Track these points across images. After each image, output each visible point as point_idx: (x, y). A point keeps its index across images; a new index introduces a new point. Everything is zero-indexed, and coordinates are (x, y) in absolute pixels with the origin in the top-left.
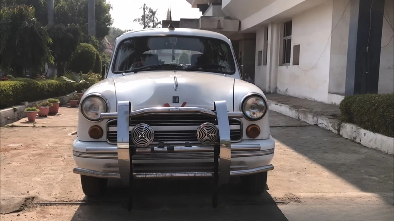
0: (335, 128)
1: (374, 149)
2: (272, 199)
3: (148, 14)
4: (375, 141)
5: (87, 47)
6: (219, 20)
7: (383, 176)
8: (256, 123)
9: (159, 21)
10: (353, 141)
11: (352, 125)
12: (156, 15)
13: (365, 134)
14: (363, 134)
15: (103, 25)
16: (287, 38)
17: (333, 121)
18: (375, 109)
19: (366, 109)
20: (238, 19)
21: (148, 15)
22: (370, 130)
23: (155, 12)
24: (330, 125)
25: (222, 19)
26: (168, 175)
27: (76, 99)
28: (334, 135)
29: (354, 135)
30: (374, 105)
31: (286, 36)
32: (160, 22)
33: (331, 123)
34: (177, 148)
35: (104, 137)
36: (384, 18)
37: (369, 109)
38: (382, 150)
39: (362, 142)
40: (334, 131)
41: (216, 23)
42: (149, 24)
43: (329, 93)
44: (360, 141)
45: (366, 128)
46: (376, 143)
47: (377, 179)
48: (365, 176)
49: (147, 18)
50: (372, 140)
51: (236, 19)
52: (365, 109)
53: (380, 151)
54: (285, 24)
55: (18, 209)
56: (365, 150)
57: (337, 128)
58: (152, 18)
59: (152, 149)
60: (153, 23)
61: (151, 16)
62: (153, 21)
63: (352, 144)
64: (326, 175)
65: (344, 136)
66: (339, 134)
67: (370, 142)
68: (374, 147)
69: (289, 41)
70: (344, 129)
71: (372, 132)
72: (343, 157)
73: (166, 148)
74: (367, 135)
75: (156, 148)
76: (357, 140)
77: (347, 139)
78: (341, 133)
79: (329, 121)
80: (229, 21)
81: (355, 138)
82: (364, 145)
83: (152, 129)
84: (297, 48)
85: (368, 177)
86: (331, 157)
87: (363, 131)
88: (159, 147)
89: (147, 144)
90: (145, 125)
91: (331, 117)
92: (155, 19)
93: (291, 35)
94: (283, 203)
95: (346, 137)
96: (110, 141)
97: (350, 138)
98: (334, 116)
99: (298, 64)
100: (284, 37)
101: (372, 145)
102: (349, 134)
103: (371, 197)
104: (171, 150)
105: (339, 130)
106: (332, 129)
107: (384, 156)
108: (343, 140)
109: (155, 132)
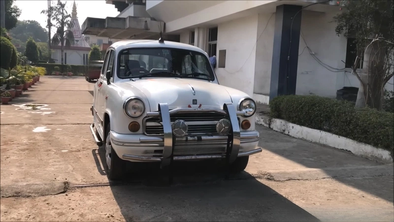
0: (266, 123)
1: (301, 139)
2: (250, 175)
3: (57, 6)
4: (302, 133)
5: (4, 41)
6: (146, 21)
7: (316, 158)
8: (247, 119)
9: (68, 14)
10: (282, 133)
11: (281, 120)
12: (65, 8)
13: (293, 127)
14: (291, 128)
15: (10, 16)
16: (213, 43)
17: (263, 117)
18: (302, 108)
19: (295, 108)
20: (163, 21)
21: (57, 8)
22: (297, 124)
23: (64, 5)
24: (262, 120)
25: (149, 20)
26: (193, 157)
27: (8, 96)
28: (266, 128)
29: (283, 128)
30: (301, 104)
31: (212, 41)
32: (70, 15)
33: (262, 118)
34: (203, 138)
35: (141, 131)
36: (300, 36)
37: (297, 107)
38: (307, 139)
39: (290, 134)
40: (265, 125)
41: (144, 23)
42: (58, 17)
43: (254, 93)
44: (289, 132)
45: (294, 122)
46: (302, 134)
47: (313, 160)
48: (304, 158)
49: (55, 10)
50: (299, 132)
51: (160, 21)
52: (293, 107)
53: (305, 140)
54: (210, 30)
55: (63, 191)
56: (295, 140)
57: (268, 122)
58: (61, 11)
59: (187, 139)
60: (63, 16)
61: (60, 8)
62: (63, 13)
63: (283, 135)
64: (277, 158)
65: (274, 129)
66: (270, 127)
67: (297, 133)
68: (301, 137)
69: (215, 46)
70: (275, 124)
71: (298, 126)
72: (282, 145)
73: (196, 138)
74: (294, 128)
75: (189, 138)
76: (286, 132)
77: (277, 131)
78: (271, 127)
79: (261, 117)
80: (154, 22)
81: (284, 131)
82: (293, 136)
83: (187, 123)
84: (223, 53)
85: (306, 158)
86: (272, 145)
87: (291, 125)
88: (191, 137)
89: (183, 135)
90: (182, 121)
91: (261, 114)
92: (64, 11)
93: (216, 40)
94: (259, 177)
95: (276, 130)
96: (147, 133)
97: (279, 131)
98: (263, 113)
99: (224, 67)
100: (209, 41)
101: (299, 135)
102: (279, 127)
103: (316, 171)
104: (200, 139)
105: (270, 125)
106: (263, 123)
107: (310, 144)
108: (275, 132)
109: (189, 126)
